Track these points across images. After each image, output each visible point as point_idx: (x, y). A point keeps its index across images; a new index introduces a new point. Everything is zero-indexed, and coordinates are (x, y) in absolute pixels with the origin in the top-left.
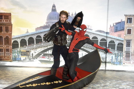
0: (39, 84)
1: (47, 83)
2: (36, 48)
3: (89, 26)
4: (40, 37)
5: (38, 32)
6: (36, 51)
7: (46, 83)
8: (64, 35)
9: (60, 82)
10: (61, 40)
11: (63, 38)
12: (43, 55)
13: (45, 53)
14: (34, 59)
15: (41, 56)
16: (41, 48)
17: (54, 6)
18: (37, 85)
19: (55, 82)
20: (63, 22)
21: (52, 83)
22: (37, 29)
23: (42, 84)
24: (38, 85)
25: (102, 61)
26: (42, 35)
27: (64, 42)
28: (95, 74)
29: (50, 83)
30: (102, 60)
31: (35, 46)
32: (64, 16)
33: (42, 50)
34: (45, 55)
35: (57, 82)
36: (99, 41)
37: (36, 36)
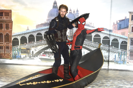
0: (40, 83)
1: (48, 82)
2: (37, 46)
3: (91, 23)
4: (40, 34)
5: (38, 29)
6: (36, 49)
7: (46, 81)
8: (64, 30)
9: (61, 80)
11: (63, 34)
12: (43, 53)
13: (46, 51)
14: (34, 57)
15: (41, 54)
16: (42, 46)
17: (55, 3)
18: (37, 83)
19: (55, 81)
20: (63, 16)
21: (53, 81)
22: (38, 26)
23: (42, 82)
24: (38, 83)
26: (43, 33)
28: (98, 73)
29: (51, 82)
31: (35, 43)
32: (64, 10)
33: (42, 48)
34: (46, 53)
35: (58, 81)
36: (102, 39)
37: (37, 33)
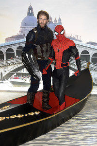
0: (8, 118)
1: (19, 116)
2: (7, 66)
3: (77, 36)
4: (12, 50)
5: (9, 43)
6: (6, 70)
7: (17, 115)
8: (45, 45)
9: (37, 113)
10: (42, 52)
12: (15, 74)
13: (19, 72)
14: (4, 80)
15: (13, 76)
16: (13, 66)
17: (30, 9)
18: (4, 118)
19: (29, 114)
20: (43, 25)
21: (26, 115)
22: (8, 39)
23: (11, 117)
24: (6, 119)
25: (94, 84)
26: (15, 48)
27: (47, 54)
28: (85, 101)
29: (23, 116)
30: (94, 81)
31: (4, 62)
32: (43, 17)
33: (14, 68)
34: (18, 75)
35: (32, 114)
36: (91, 57)
37: (6, 49)
